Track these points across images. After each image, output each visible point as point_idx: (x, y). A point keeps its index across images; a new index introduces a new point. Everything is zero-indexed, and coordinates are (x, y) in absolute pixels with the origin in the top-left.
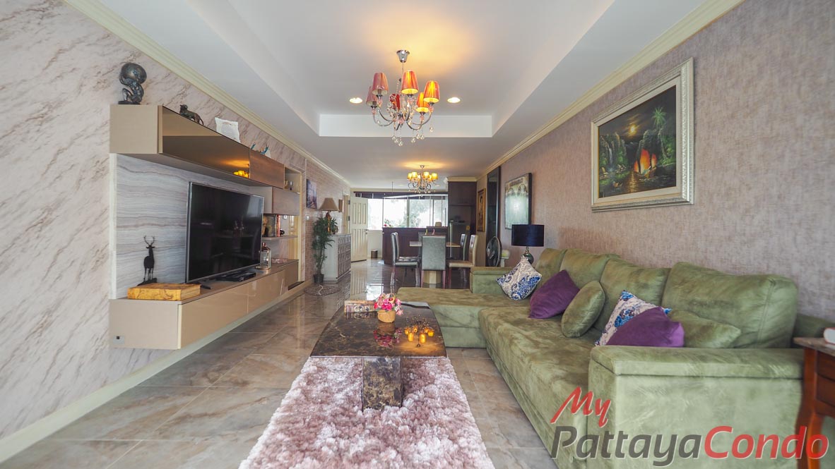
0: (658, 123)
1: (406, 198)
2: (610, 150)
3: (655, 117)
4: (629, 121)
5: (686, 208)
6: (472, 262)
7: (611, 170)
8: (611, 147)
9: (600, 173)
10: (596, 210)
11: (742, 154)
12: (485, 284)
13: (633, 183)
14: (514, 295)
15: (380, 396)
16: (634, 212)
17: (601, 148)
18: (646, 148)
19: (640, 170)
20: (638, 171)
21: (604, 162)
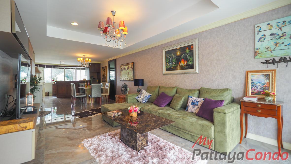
0: (187, 53)
1: (64, 68)
2: (170, 58)
3: (186, 51)
4: (177, 51)
5: (196, 74)
6: (108, 93)
7: (170, 64)
8: (170, 57)
9: (166, 64)
10: (165, 75)
11: (211, 62)
12: (132, 99)
13: (179, 67)
14: (144, 102)
15: (142, 144)
16: (179, 75)
17: (166, 57)
18: (183, 59)
19: (181, 64)
20: (180, 64)
21: (168, 61)
